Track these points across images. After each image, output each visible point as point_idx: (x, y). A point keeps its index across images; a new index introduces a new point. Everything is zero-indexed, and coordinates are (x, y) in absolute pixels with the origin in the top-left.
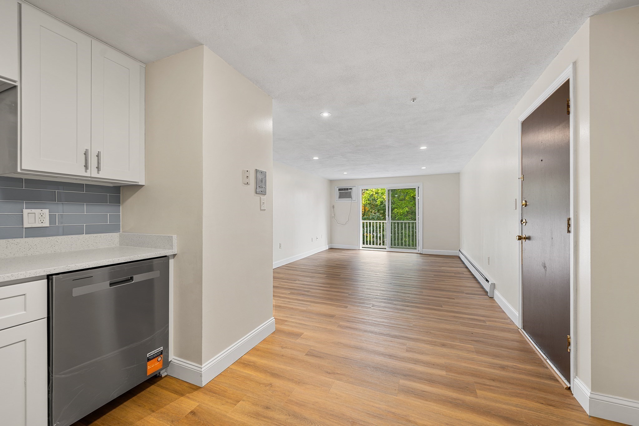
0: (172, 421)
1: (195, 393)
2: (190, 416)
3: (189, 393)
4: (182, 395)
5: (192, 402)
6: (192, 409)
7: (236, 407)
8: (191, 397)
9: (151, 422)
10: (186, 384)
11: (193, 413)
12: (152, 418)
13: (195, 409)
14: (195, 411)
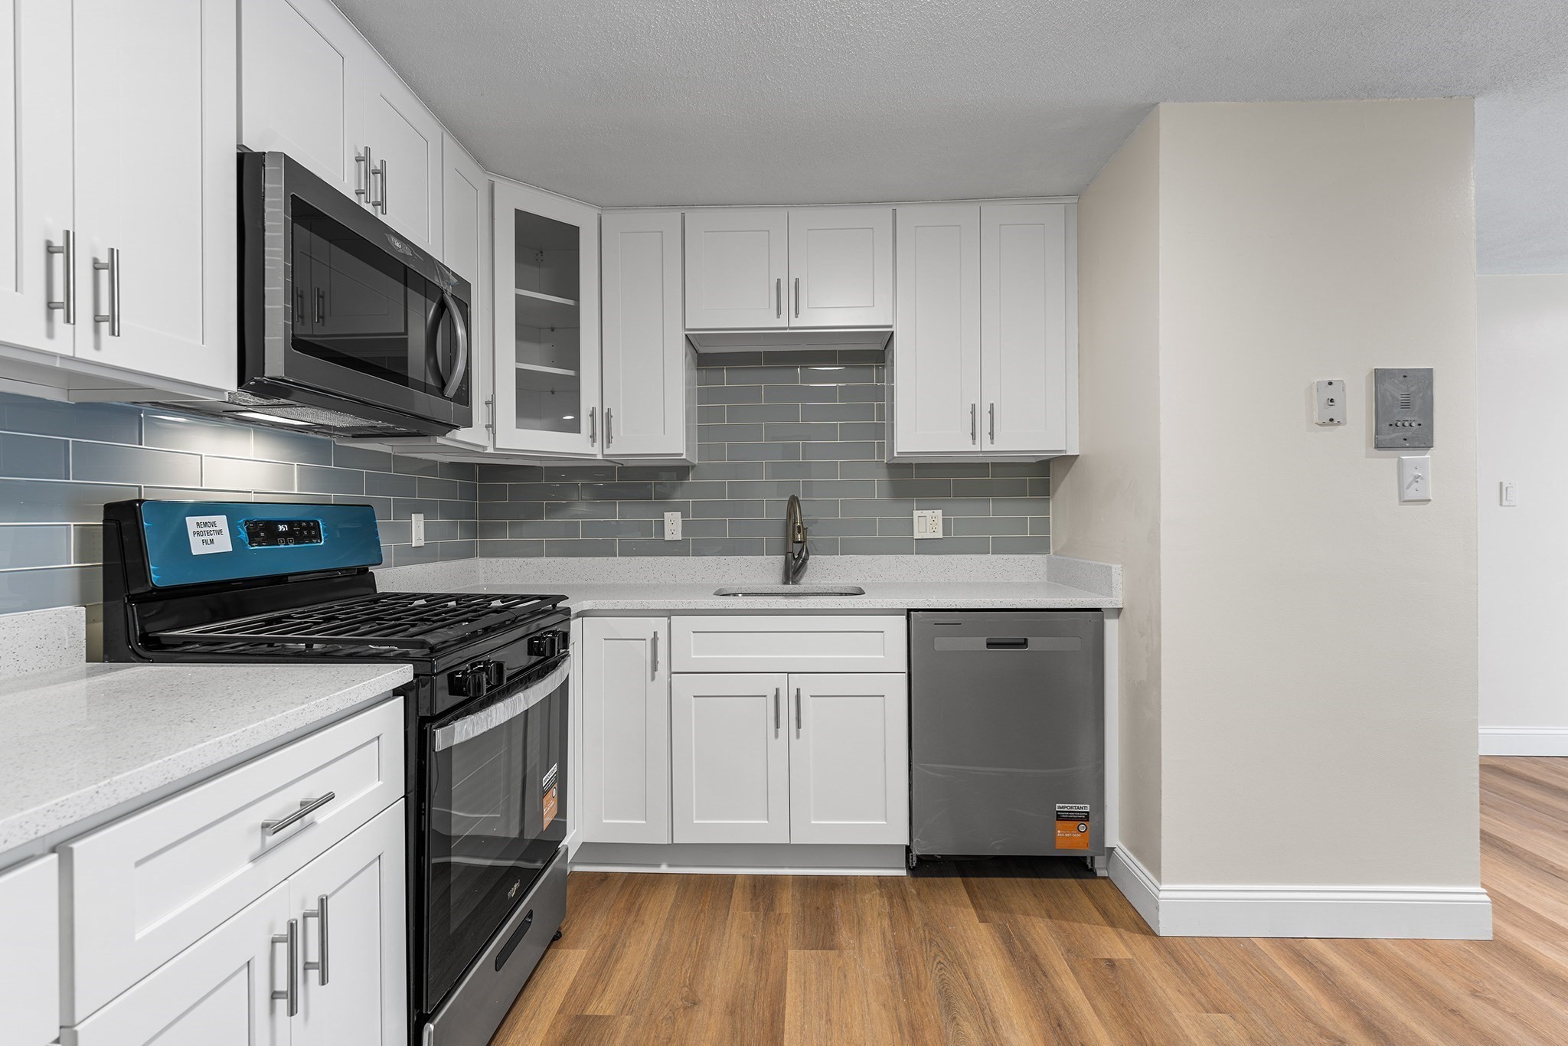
0: (1069, 951)
1: (1139, 937)
2: (1103, 964)
3: (1127, 929)
4: (1112, 924)
5: (1122, 947)
6: (1115, 957)
7: (1205, 1015)
8: (1126, 937)
9: (1038, 928)
10: (1132, 913)
11: (1111, 963)
12: (1042, 925)
13: (1118, 960)
14: (1117, 964)
